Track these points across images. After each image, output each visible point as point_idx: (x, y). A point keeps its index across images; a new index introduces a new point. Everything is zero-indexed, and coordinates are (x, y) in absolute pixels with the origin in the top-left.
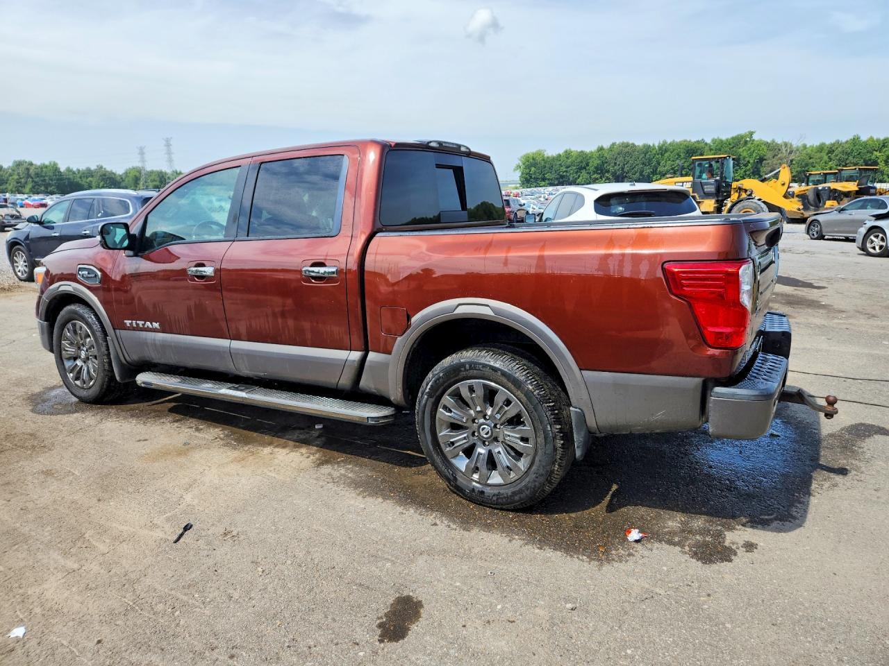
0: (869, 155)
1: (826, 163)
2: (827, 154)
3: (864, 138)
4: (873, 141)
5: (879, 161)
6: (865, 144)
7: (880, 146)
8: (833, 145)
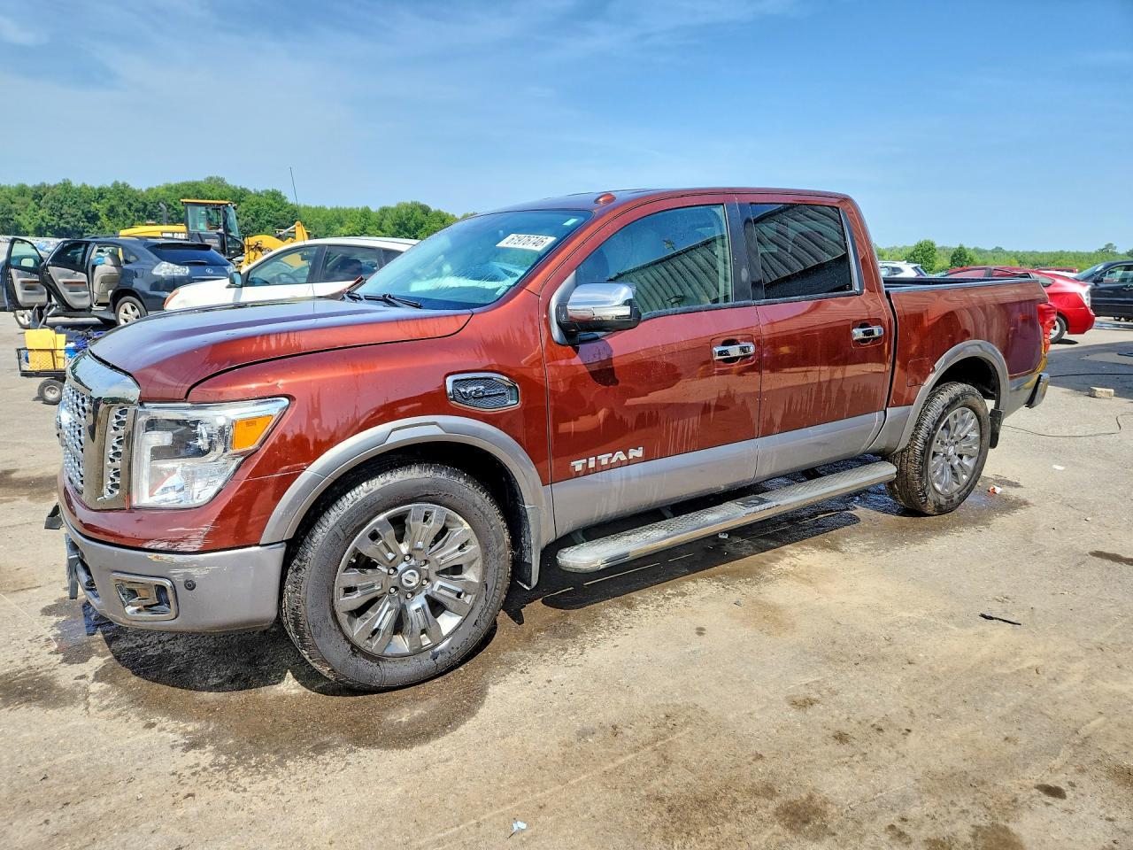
0: (87, 206)
1: (35, 211)
2: (33, 199)
3: (76, 183)
4: (87, 188)
5: (100, 214)
6: (79, 192)
7: (97, 196)
8: (39, 188)
